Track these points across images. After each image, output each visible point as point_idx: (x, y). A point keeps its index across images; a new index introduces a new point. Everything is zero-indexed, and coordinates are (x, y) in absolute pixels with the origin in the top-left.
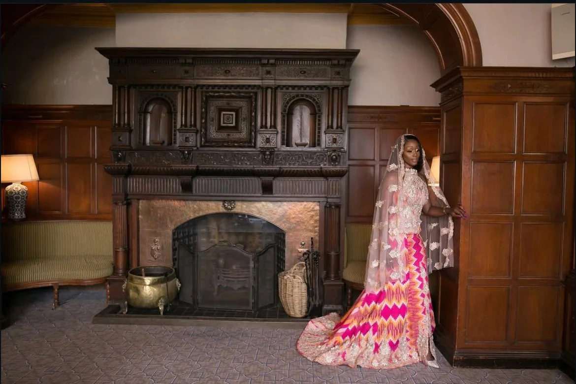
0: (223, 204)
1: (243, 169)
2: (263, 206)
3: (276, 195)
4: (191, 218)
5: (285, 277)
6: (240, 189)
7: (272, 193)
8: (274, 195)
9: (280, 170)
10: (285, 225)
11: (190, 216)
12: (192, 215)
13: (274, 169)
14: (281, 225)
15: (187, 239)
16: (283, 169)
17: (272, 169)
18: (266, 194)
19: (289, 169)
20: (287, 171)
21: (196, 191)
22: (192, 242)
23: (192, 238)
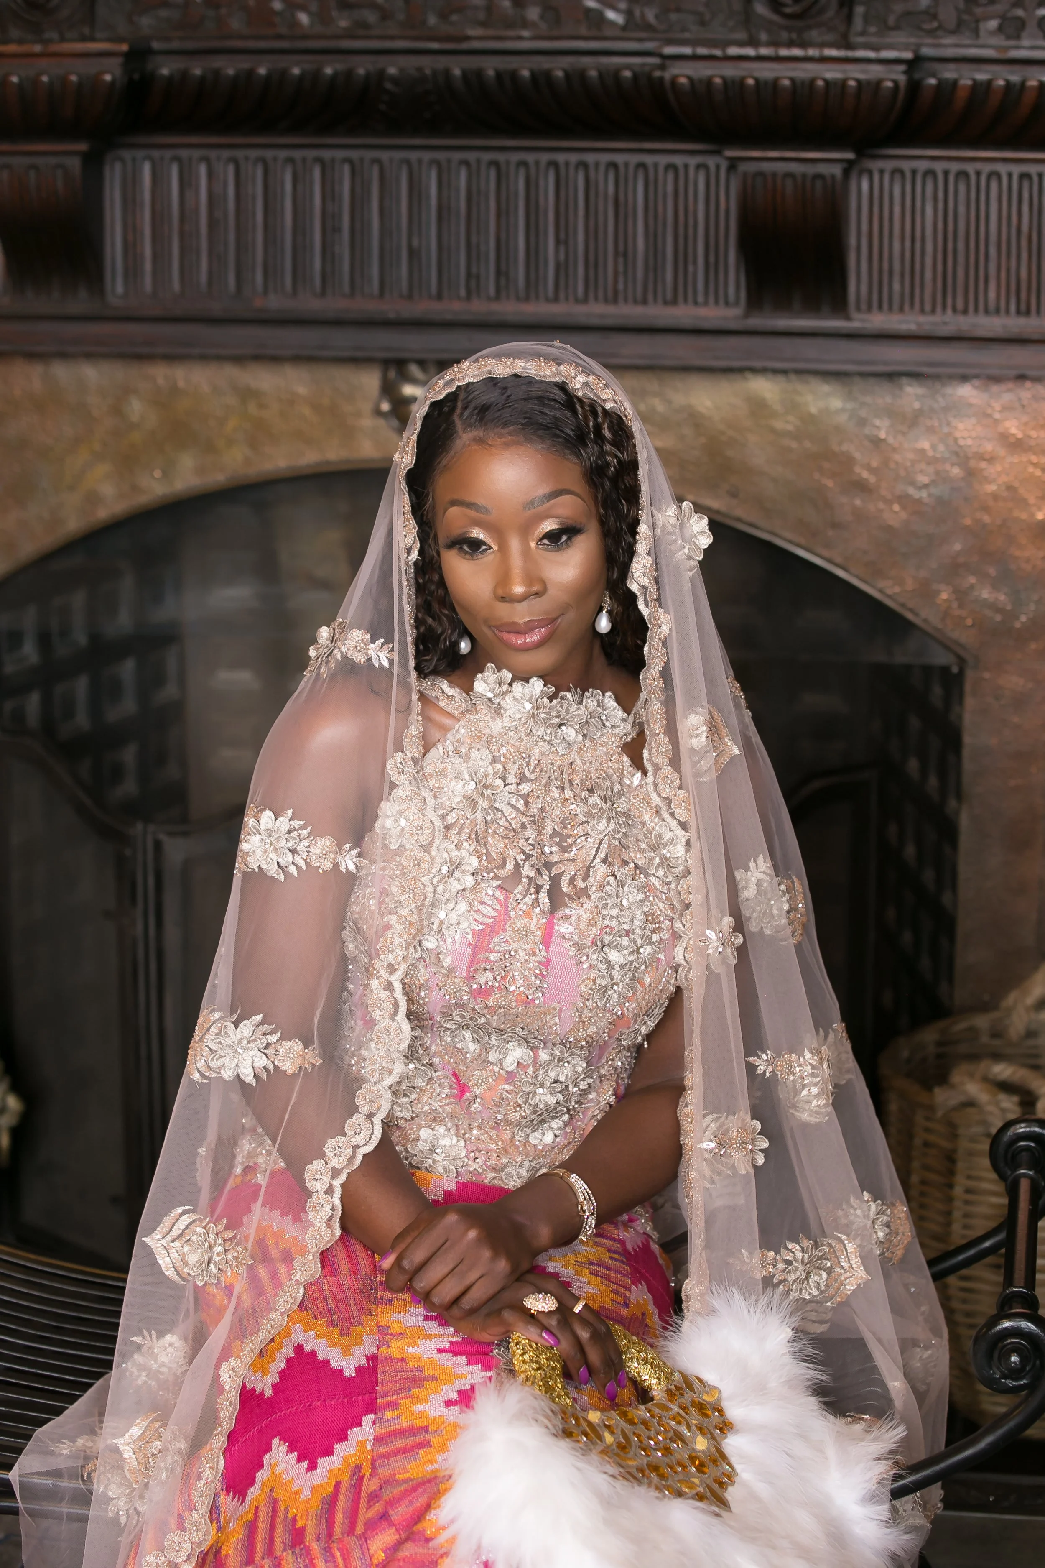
0: (389, 390)
1: (558, 68)
2: (758, 407)
3: (878, 321)
4: (103, 514)
5: (943, 1098)
6: (534, 254)
7: (840, 305)
8: (858, 322)
9: (914, 87)
10: (961, 595)
11: (93, 499)
12: (108, 490)
13: (855, 74)
14: (926, 592)
15: (81, 686)
16: (949, 73)
17: (832, 73)
18: (783, 304)
19: (1002, 77)
20: (981, 90)
21: (132, 272)
22: (128, 706)
23: (127, 669)
